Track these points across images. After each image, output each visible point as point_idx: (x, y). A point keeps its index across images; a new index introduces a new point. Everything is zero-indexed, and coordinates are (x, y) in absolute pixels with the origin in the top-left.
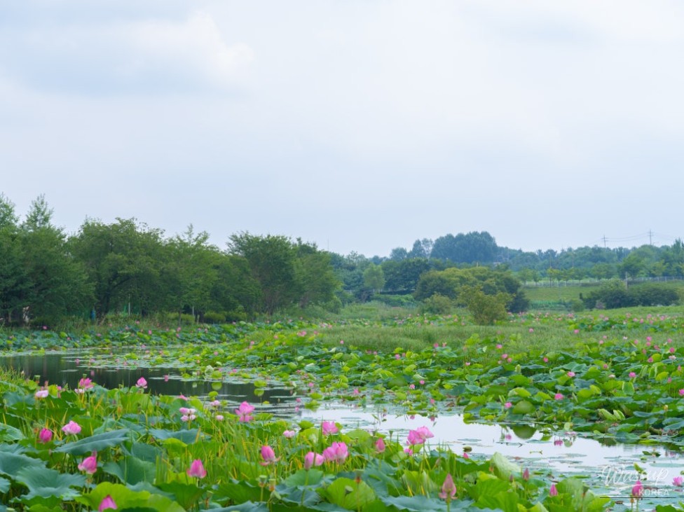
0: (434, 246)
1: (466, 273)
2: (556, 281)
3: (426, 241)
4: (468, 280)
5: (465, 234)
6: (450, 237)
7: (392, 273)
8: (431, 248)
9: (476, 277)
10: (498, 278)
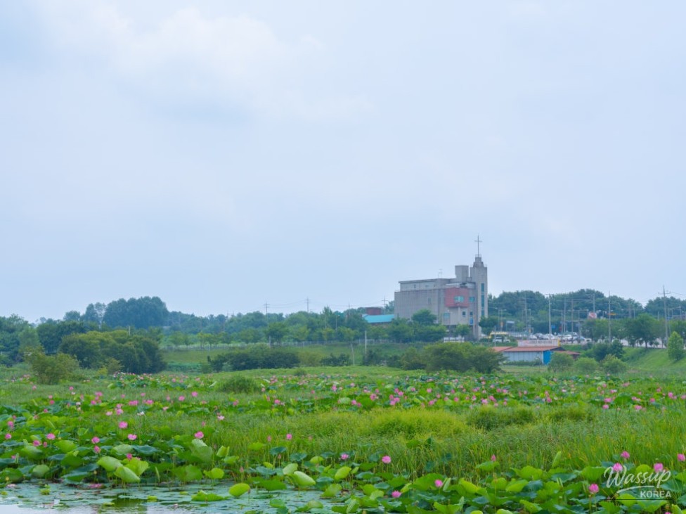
0: (107, 310)
1: (106, 336)
2: (208, 344)
3: (98, 305)
4: (108, 342)
5: (137, 298)
6: (122, 301)
7: (47, 335)
8: (104, 312)
9: (116, 340)
10: (137, 341)
